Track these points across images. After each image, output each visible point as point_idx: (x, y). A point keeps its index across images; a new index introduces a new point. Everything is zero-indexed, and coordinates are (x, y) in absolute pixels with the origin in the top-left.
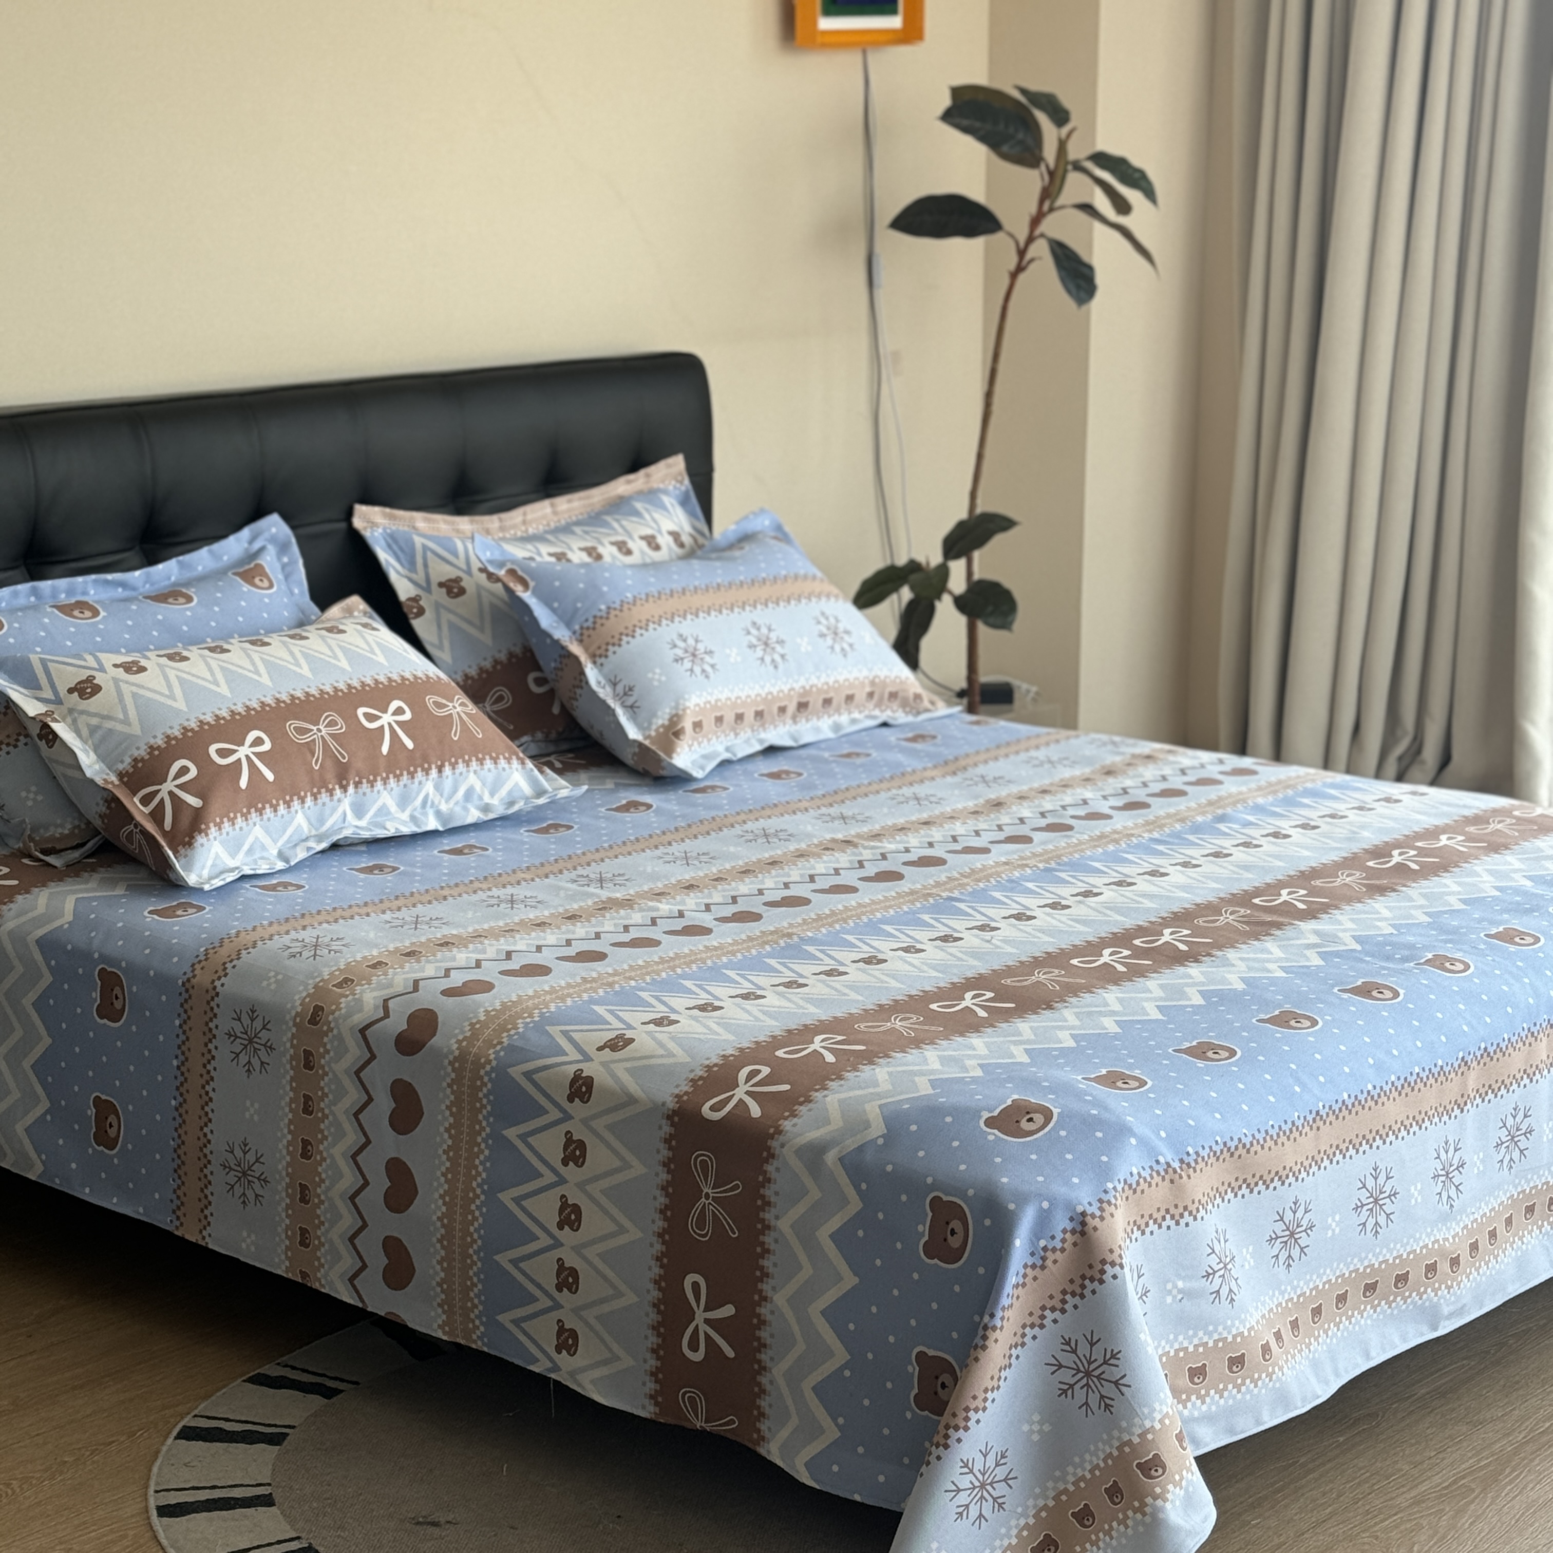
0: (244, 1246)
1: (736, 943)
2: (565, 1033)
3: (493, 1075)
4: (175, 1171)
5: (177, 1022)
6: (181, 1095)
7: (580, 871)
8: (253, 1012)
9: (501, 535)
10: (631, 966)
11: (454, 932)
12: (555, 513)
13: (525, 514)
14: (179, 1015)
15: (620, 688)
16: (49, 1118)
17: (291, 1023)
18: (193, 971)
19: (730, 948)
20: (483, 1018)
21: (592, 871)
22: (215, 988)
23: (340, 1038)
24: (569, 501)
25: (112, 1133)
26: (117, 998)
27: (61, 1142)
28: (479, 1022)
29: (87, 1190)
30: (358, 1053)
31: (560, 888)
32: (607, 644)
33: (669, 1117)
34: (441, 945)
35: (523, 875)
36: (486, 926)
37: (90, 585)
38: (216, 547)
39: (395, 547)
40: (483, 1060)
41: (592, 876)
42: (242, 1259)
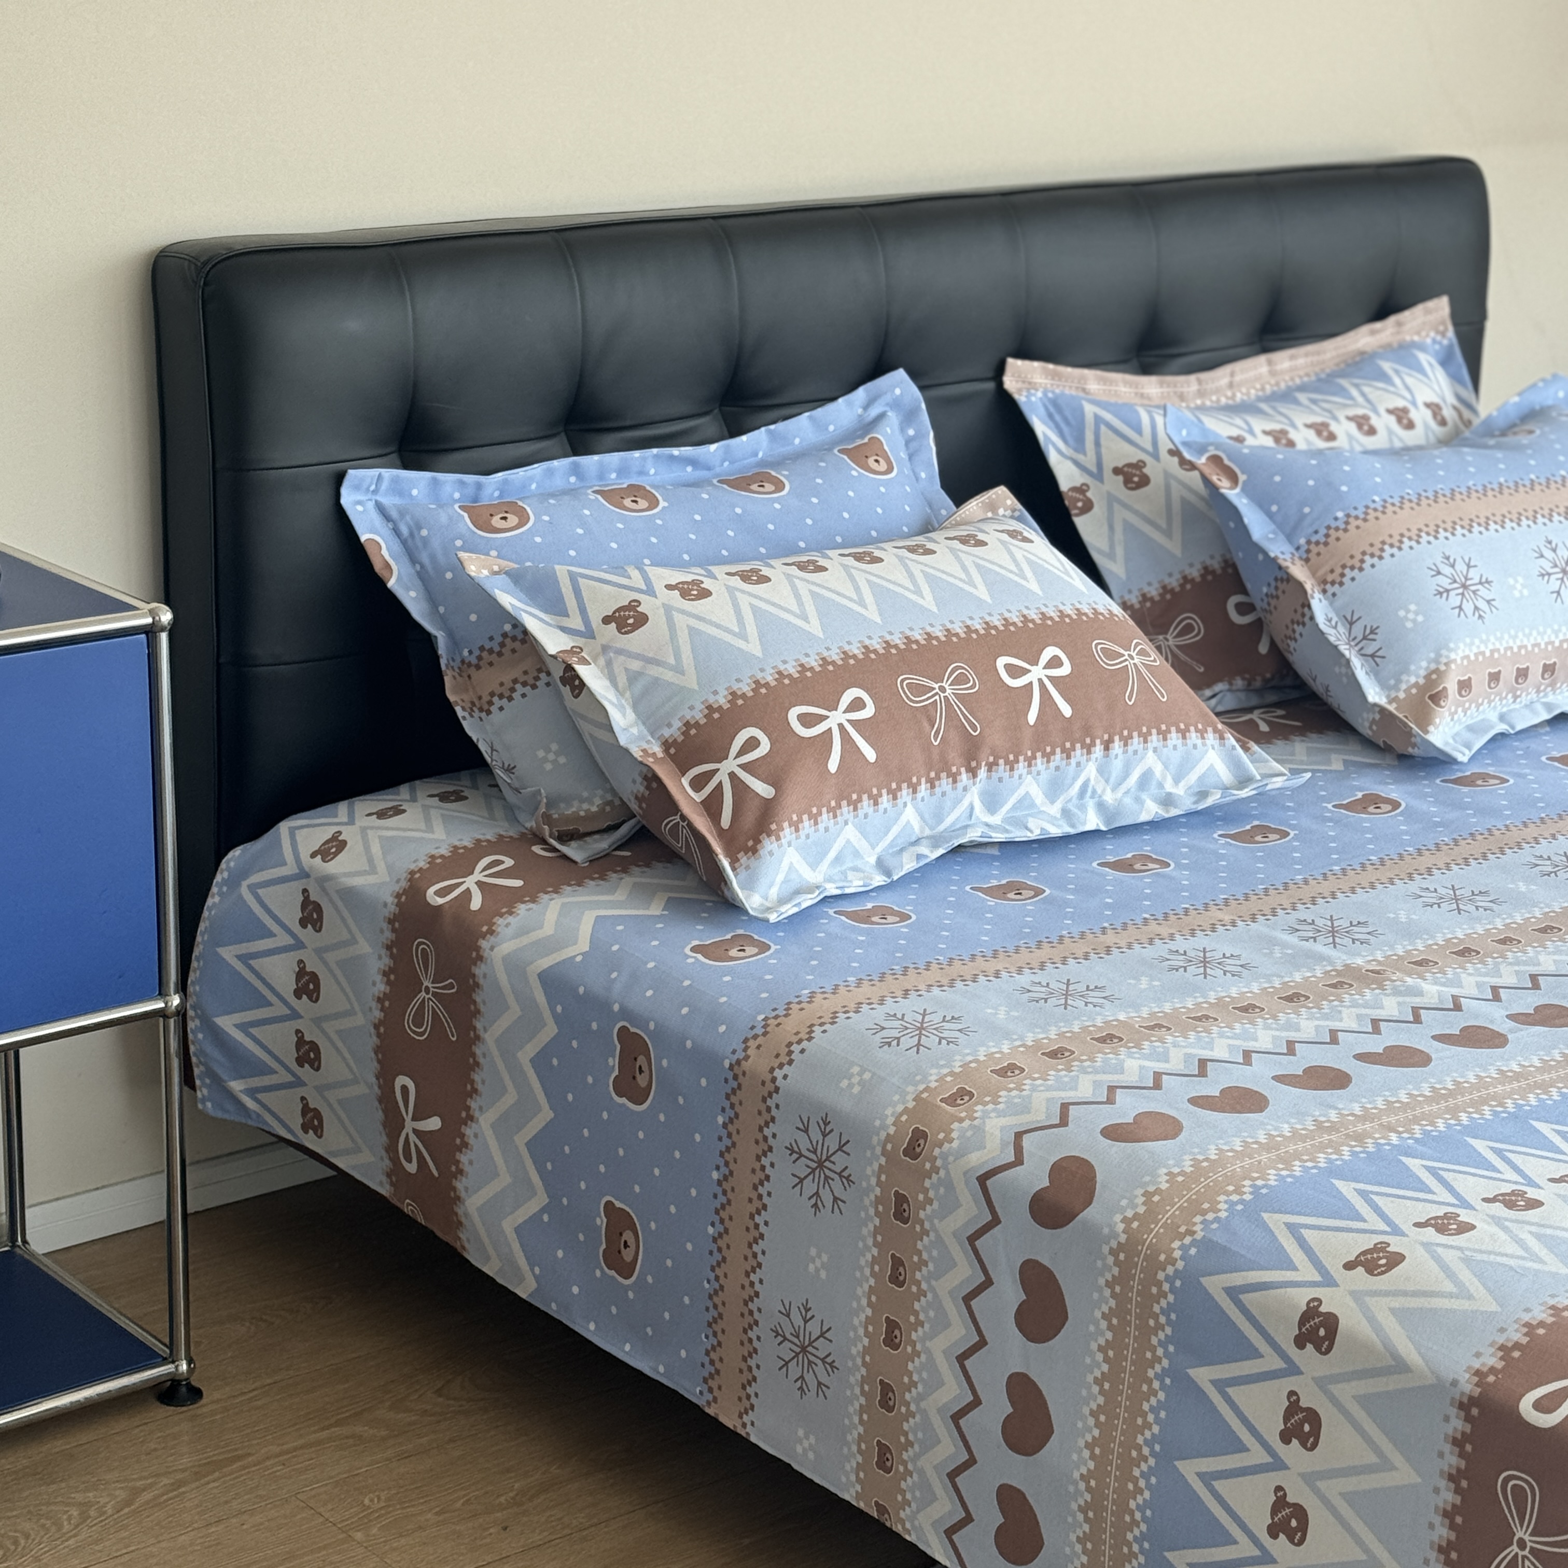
0: (799, 1449)
1: (1546, 1067)
2: (1293, 1229)
3: (1178, 1283)
4: (710, 1325)
5: (720, 1120)
6: (722, 1221)
7: (1302, 913)
8: (826, 1124)
9: (1199, 402)
10: (1389, 1103)
11: (1122, 1017)
12: (1272, 373)
13: (1232, 374)
14: (723, 1110)
15: (1358, 630)
16: (546, 1218)
17: (878, 1150)
18: (745, 1050)
19: (1539, 1078)
20: (1164, 1186)
21: (1320, 913)
22: (774, 1080)
23: (949, 1185)
24: (1292, 358)
25: (628, 1255)
26: (641, 1071)
27: (560, 1254)
28: (1158, 1191)
29: (592, 1326)
30: (975, 1211)
31: (1272, 942)
32: (1344, 567)
33: (1461, 1406)
34: (1102, 1040)
35: (1220, 915)
36: (1167, 1008)
37: (650, 462)
38: (820, 412)
39: (1058, 418)
40: (1162, 1257)
41: (1320, 922)
42: (796, 1466)
